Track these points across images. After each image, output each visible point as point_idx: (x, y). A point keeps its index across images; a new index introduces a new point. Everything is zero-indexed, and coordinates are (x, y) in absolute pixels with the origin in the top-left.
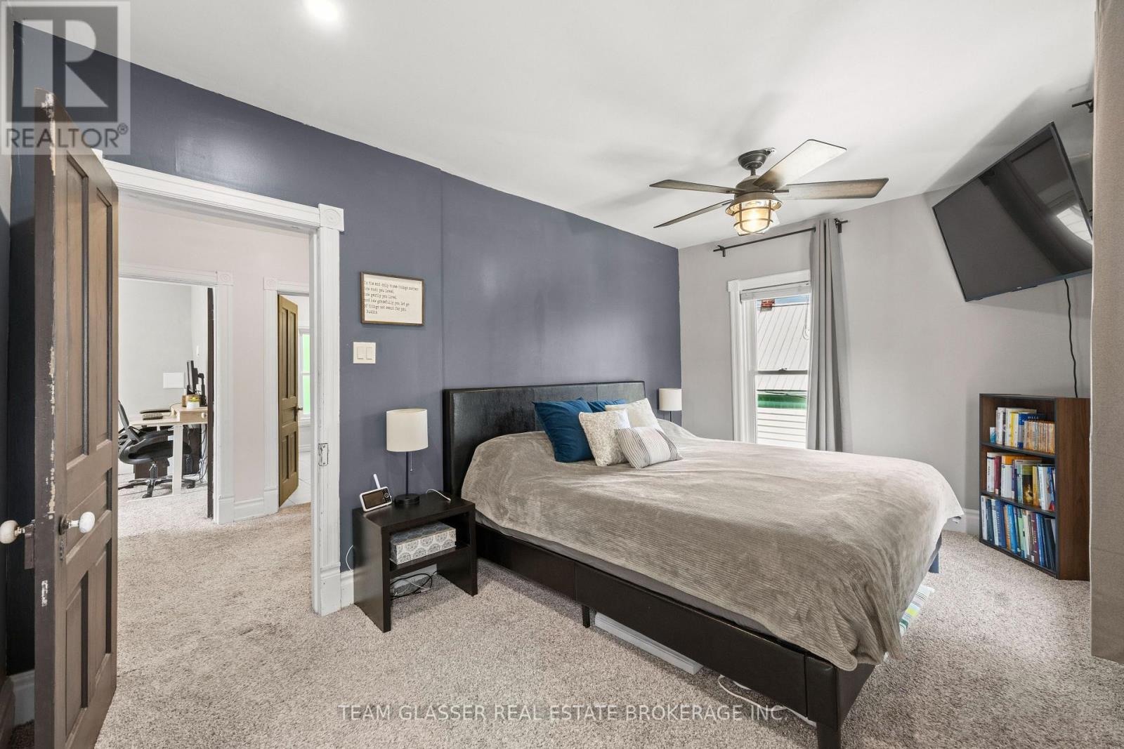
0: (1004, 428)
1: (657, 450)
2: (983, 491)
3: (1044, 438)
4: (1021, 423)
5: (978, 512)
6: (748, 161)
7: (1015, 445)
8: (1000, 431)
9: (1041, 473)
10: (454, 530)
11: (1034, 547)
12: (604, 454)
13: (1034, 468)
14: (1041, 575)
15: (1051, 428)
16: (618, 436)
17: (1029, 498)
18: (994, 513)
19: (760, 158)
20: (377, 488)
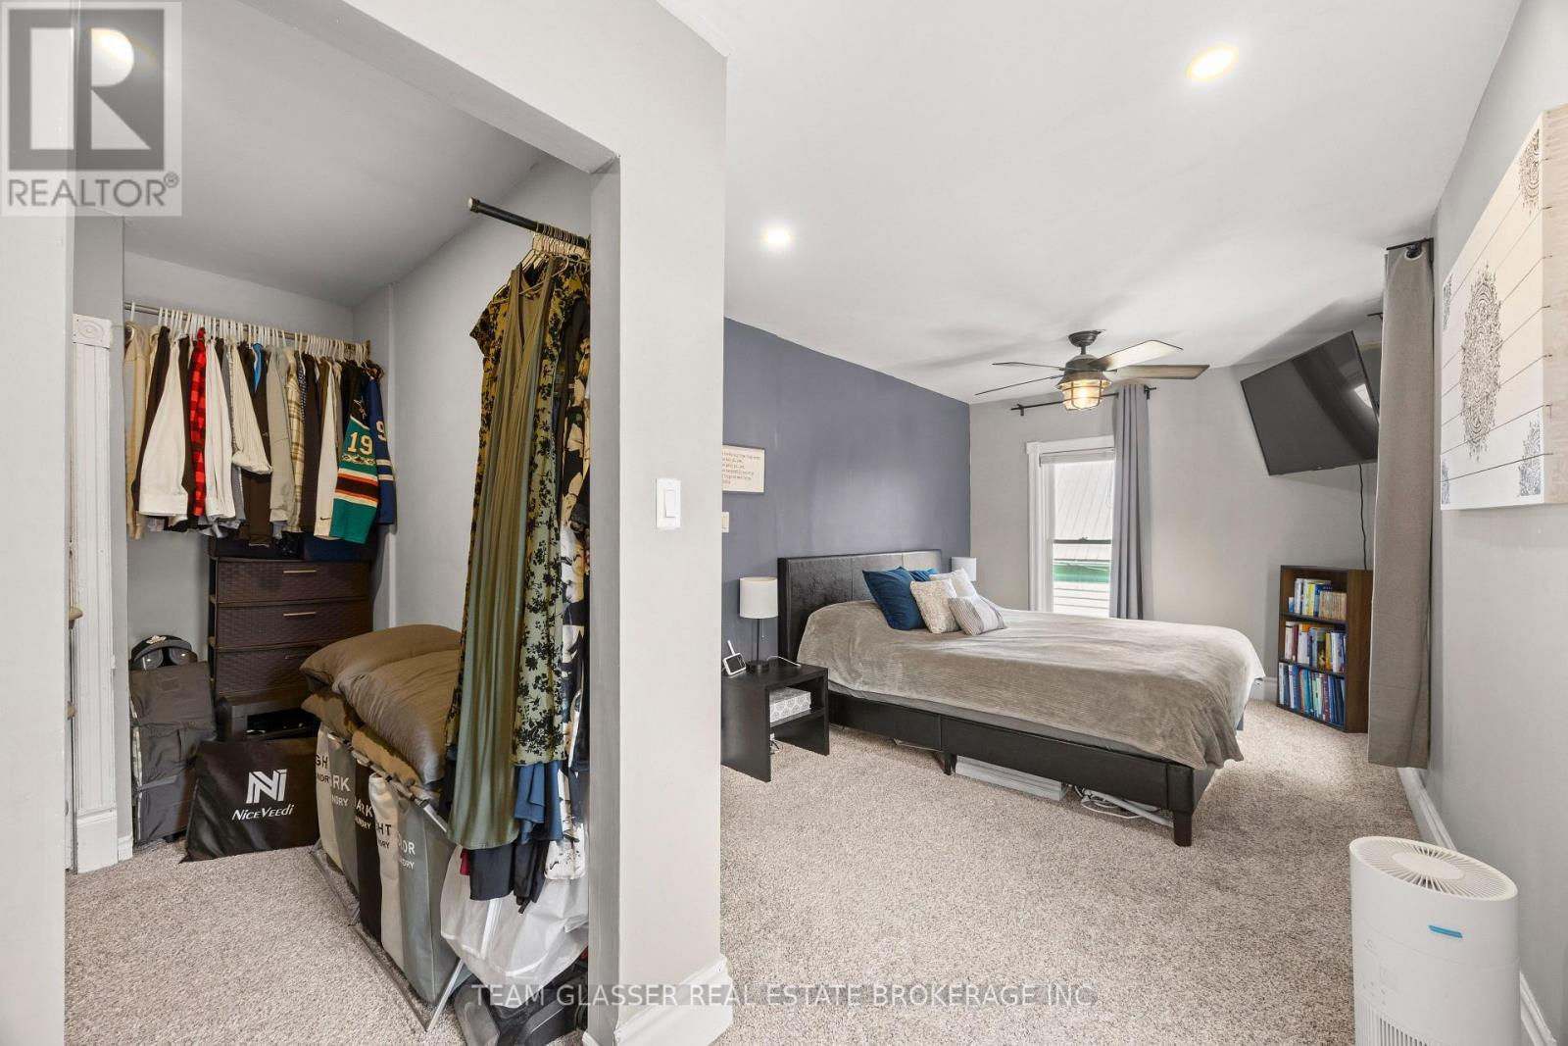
0: (1302, 598)
1: (988, 619)
2: (1281, 659)
3: (1336, 607)
4: (1317, 593)
5: (1276, 680)
6: (1079, 339)
7: (1312, 614)
8: (1298, 600)
9: (1334, 639)
10: (809, 693)
11: (1325, 706)
12: (938, 622)
13: (1328, 634)
14: (1330, 730)
15: (1343, 597)
16: (952, 606)
17: (1322, 662)
18: (1291, 677)
19: (1090, 338)
20: (731, 654)
